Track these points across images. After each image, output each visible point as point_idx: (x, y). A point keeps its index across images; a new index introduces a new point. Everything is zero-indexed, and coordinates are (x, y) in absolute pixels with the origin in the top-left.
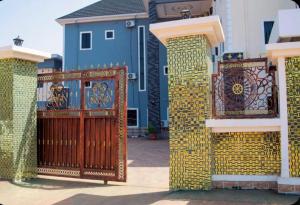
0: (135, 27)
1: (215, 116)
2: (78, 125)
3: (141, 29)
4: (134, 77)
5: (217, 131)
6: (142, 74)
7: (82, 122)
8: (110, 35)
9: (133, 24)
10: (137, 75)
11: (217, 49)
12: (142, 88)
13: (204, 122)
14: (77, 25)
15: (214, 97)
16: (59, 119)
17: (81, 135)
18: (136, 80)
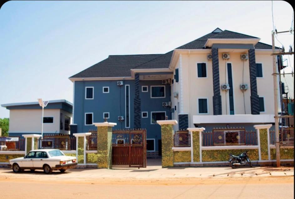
0: (123, 86)
1: (175, 146)
2: (129, 149)
3: (127, 87)
4: (122, 119)
5: (175, 150)
6: (128, 116)
7: (130, 148)
8: (106, 90)
9: (122, 83)
10: (124, 118)
11: (175, 107)
12: (128, 126)
13: (171, 148)
14: (84, 82)
15: (174, 141)
16: (120, 147)
17: (130, 153)
18: (124, 120)
